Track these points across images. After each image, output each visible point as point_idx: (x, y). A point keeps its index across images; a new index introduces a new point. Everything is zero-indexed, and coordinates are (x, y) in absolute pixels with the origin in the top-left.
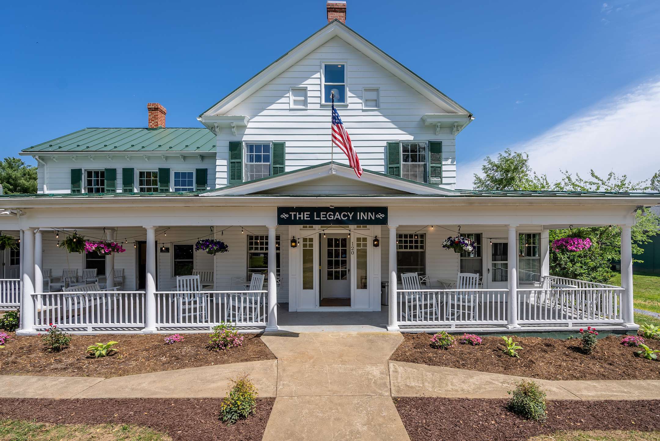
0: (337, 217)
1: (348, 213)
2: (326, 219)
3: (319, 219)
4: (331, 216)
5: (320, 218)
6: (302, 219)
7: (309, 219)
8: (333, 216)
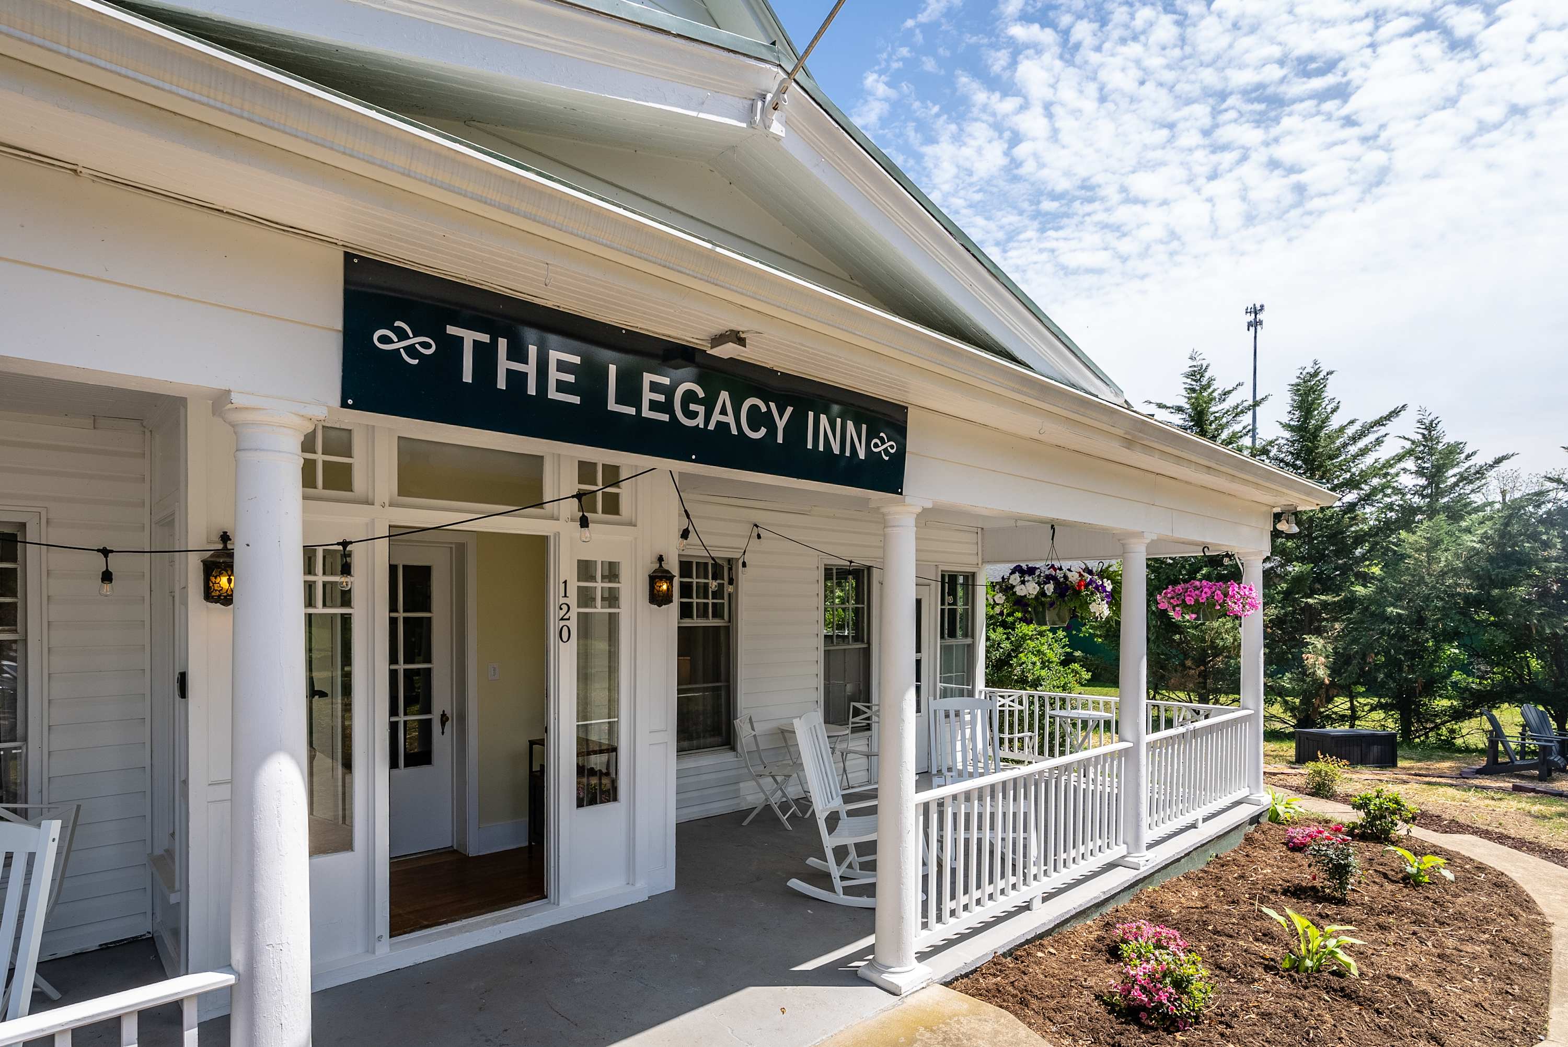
0: (723, 419)
1: (772, 405)
2: (665, 417)
3: (632, 411)
4: (693, 407)
5: (639, 410)
6: (532, 390)
7: (576, 400)
8: (701, 409)
